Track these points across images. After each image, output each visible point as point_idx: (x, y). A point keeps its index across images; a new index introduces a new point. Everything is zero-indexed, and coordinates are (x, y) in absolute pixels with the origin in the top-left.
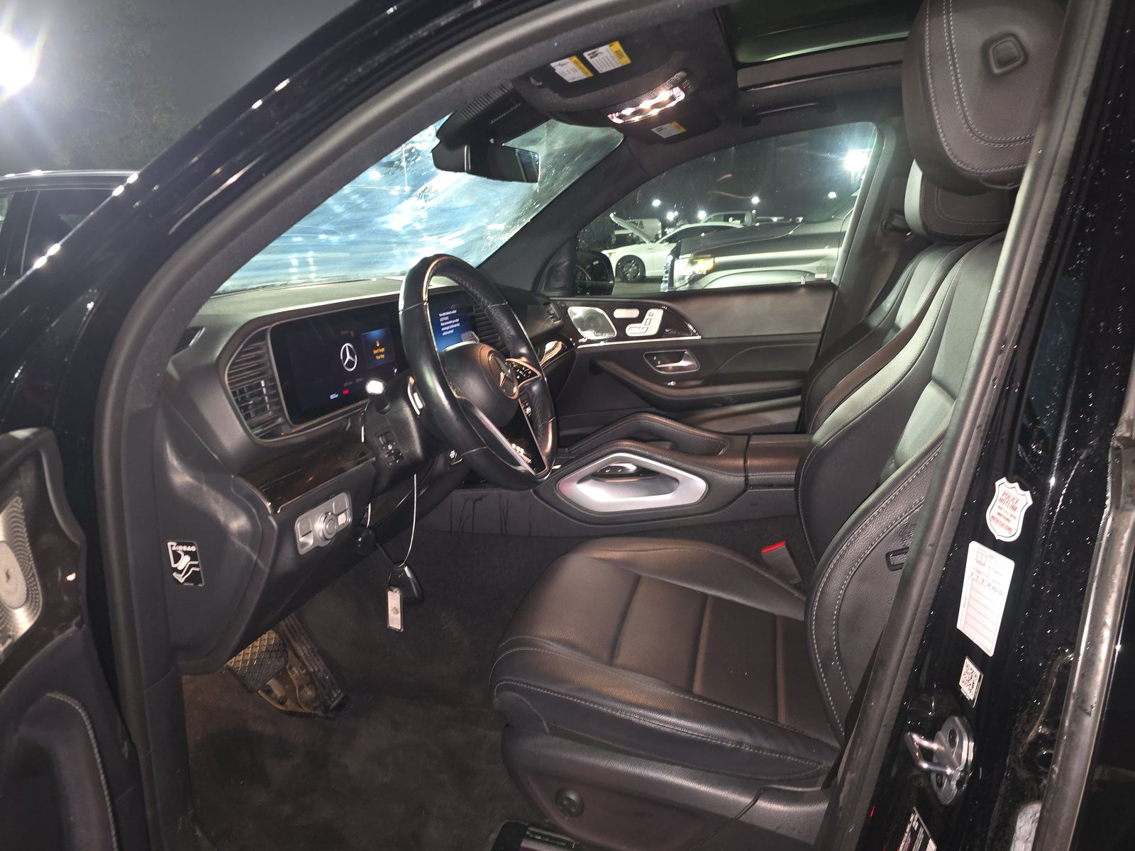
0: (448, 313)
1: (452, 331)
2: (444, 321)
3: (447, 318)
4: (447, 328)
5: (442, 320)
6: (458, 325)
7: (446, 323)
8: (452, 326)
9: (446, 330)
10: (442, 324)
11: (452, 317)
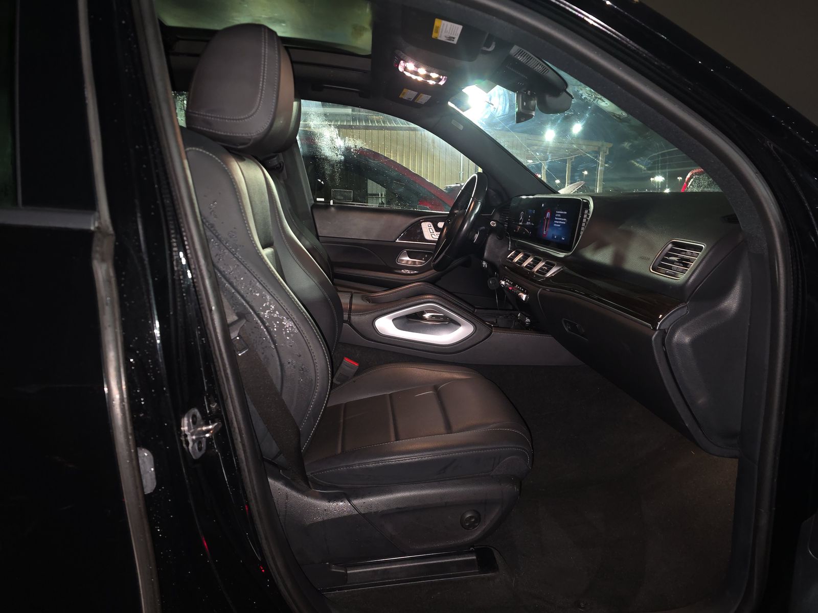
0: (561, 212)
1: (559, 226)
2: (557, 217)
3: (559, 215)
4: (558, 222)
5: (557, 215)
6: (564, 223)
7: (558, 219)
8: (561, 222)
9: (557, 224)
10: (556, 218)
11: (562, 216)
